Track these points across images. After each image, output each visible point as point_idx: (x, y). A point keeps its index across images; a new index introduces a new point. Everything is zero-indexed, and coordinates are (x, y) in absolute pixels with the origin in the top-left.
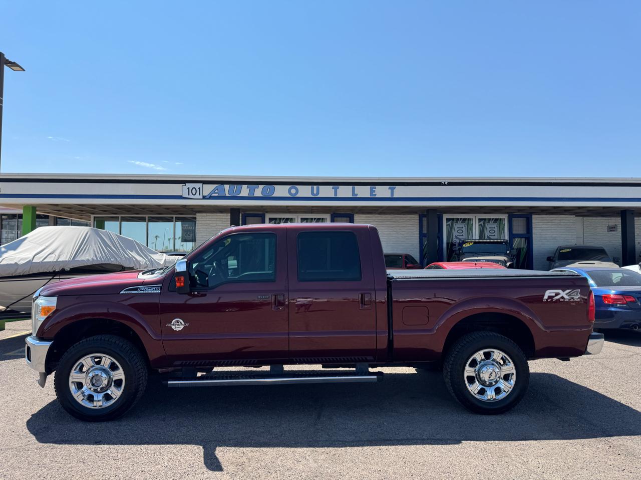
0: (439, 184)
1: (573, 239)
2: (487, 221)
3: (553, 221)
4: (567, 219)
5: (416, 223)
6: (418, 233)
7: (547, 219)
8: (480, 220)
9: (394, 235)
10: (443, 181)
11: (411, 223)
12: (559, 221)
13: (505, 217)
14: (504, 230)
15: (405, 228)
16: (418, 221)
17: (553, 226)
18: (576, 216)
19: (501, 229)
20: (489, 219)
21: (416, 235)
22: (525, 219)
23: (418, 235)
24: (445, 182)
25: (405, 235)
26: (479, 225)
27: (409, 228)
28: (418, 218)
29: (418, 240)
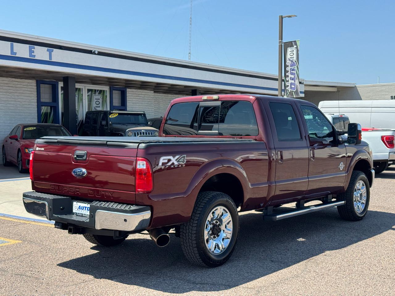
0: (90, 52)
1: (153, 113)
2: (93, 92)
3: (140, 95)
4: (149, 94)
5: (34, 90)
6: (36, 101)
7: (136, 93)
8: (89, 90)
9: (12, 103)
10: (93, 50)
11: (29, 89)
12: (143, 96)
13: (106, 88)
14: (106, 101)
15: (23, 95)
16: (36, 87)
17: (140, 100)
18: (155, 92)
19: (104, 101)
20: (95, 90)
21: (33, 104)
22: (120, 92)
23: (36, 104)
24: (95, 51)
25: (24, 103)
26: (88, 96)
27: (27, 95)
28: (35, 85)
29: (36, 109)
